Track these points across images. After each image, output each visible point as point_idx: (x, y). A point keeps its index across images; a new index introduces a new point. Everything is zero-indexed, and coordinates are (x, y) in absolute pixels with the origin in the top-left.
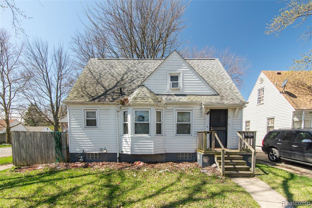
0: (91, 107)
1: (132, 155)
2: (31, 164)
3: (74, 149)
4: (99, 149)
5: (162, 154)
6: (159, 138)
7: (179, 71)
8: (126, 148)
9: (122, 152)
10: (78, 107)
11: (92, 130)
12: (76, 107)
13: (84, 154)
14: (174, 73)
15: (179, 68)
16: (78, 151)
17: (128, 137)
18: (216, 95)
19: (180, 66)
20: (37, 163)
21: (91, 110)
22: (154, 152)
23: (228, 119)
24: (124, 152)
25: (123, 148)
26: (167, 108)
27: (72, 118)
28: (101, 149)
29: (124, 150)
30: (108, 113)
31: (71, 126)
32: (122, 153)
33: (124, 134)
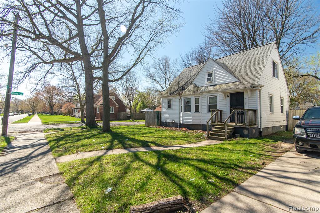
5: (200, 125)
6: (197, 114)
7: (212, 70)
11: (170, 110)
13: (166, 122)
14: (209, 72)
15: (213, 68)
16: (164, 121)
17: (182, 113)
18: (237, 82)
19: (213, 67)
22: (193, 123)
23: (245, 99)
26: (203, 95)
28: (172, 120)
29: (181, 121)
31: (163, 108)
32: (180, 123)
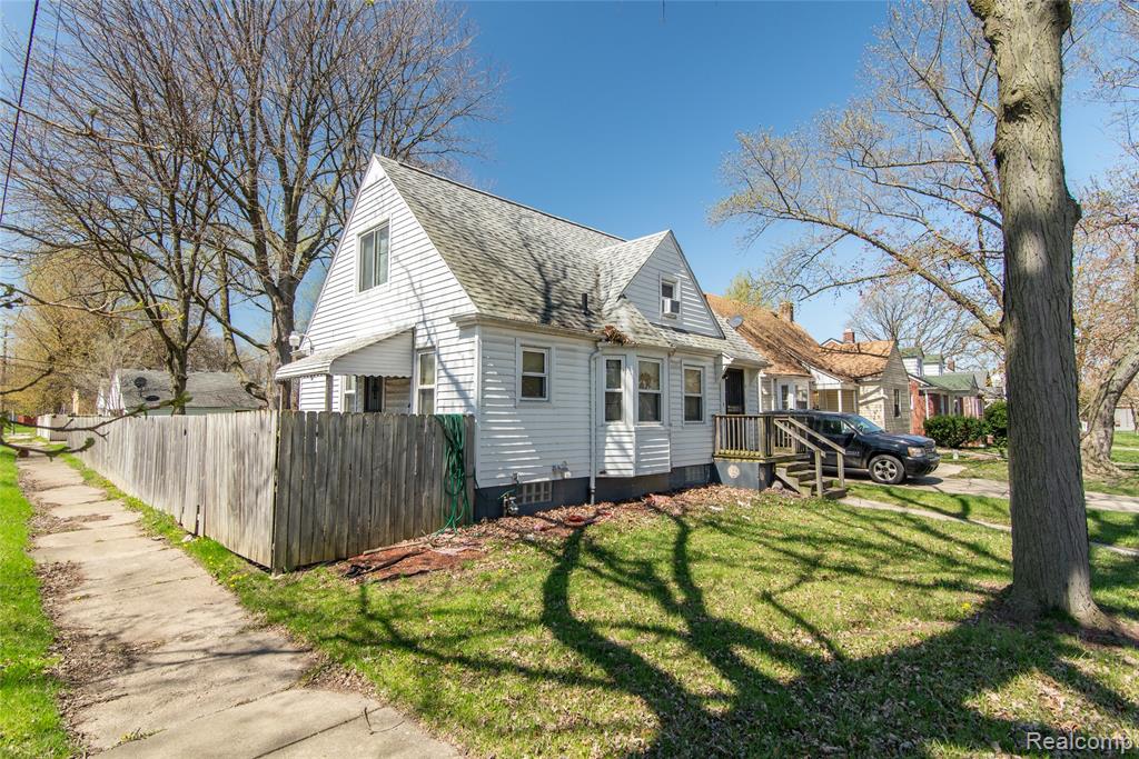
0: (537, 341)
1: (637, 479)
2: (351, 551)
3: (489, 473)
4: (550, 470)
7: (677, 276)
8: (617, 459)
9: (604, 472)
10: (507, 335)
11: (536, 411)
12: (501, 334)
13: (516, 488)
14: (669, 279)
15: (677, 271)
16: (501, 478)
17: (625, 429)
18: (721, 338)
19: (677, 267)
20: (374, 542)
21: (535, 347)
23: (745, 390)
24: (612, 473)
25: (607, 460)
26: (672, 358)
27: (491, 369)
28: (556, 470)
29: (608, 466)
30: (571, 361)
31: (487, 396)
32: (603, 476)
33: (607, 420)
